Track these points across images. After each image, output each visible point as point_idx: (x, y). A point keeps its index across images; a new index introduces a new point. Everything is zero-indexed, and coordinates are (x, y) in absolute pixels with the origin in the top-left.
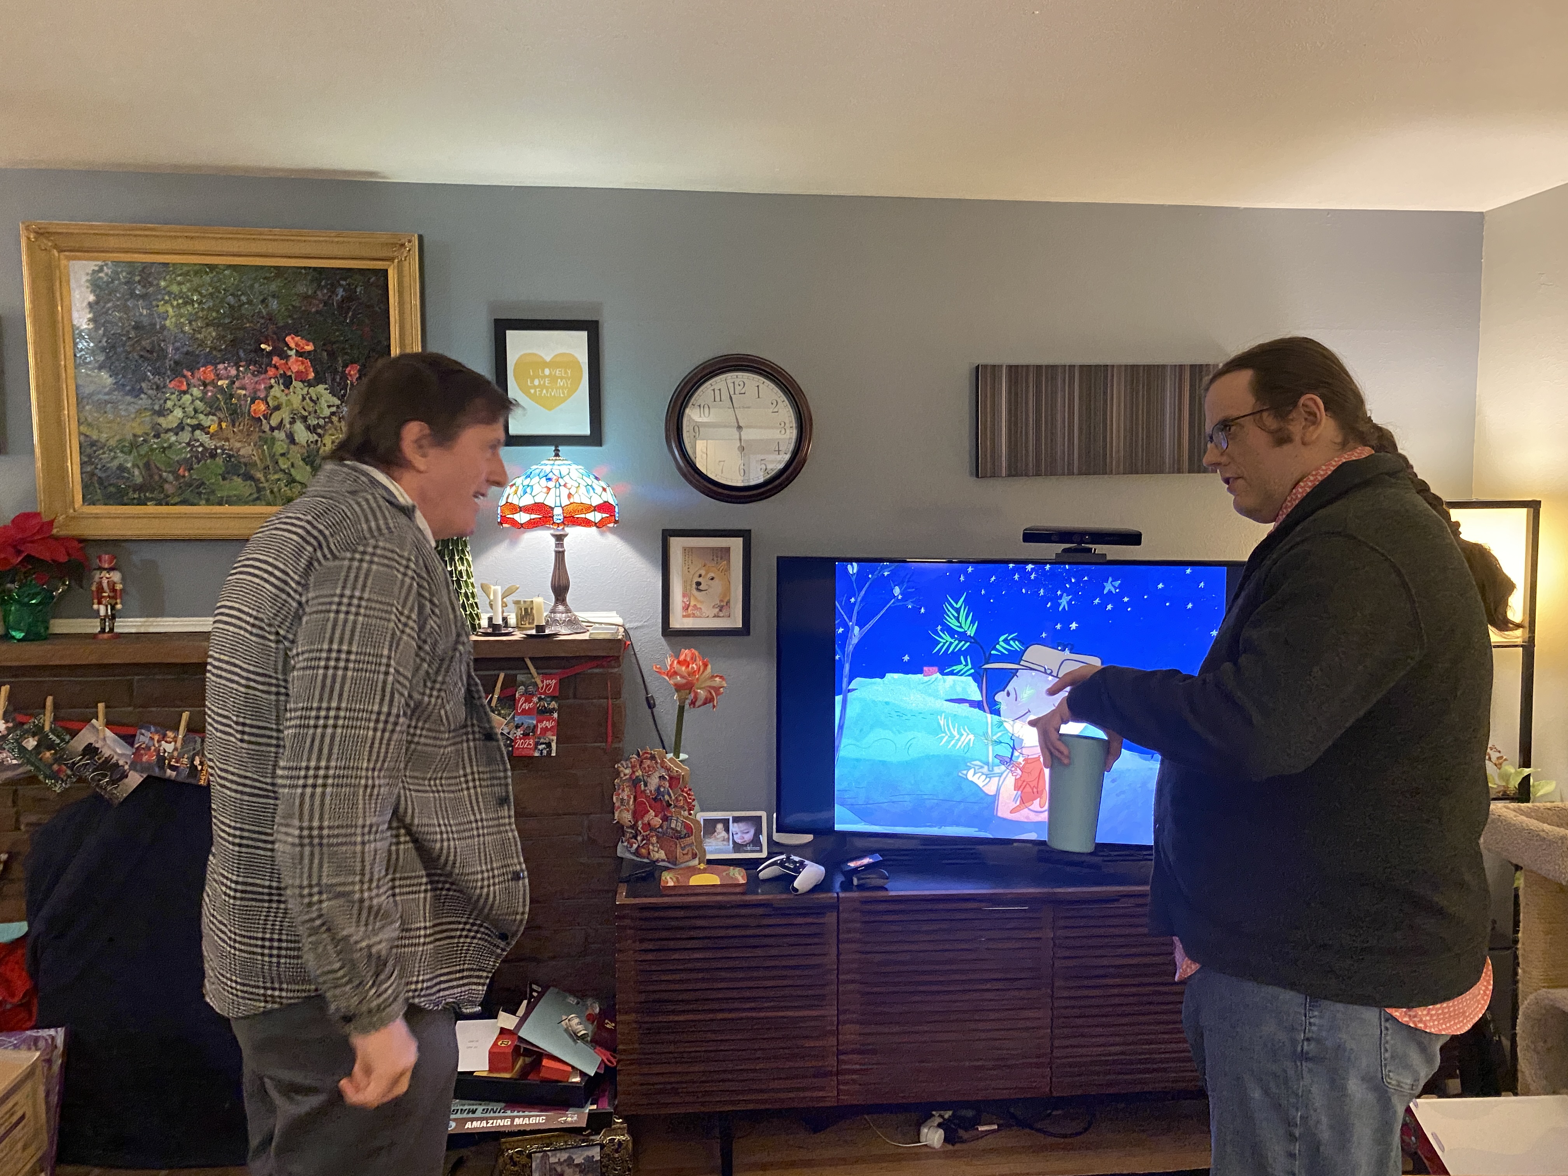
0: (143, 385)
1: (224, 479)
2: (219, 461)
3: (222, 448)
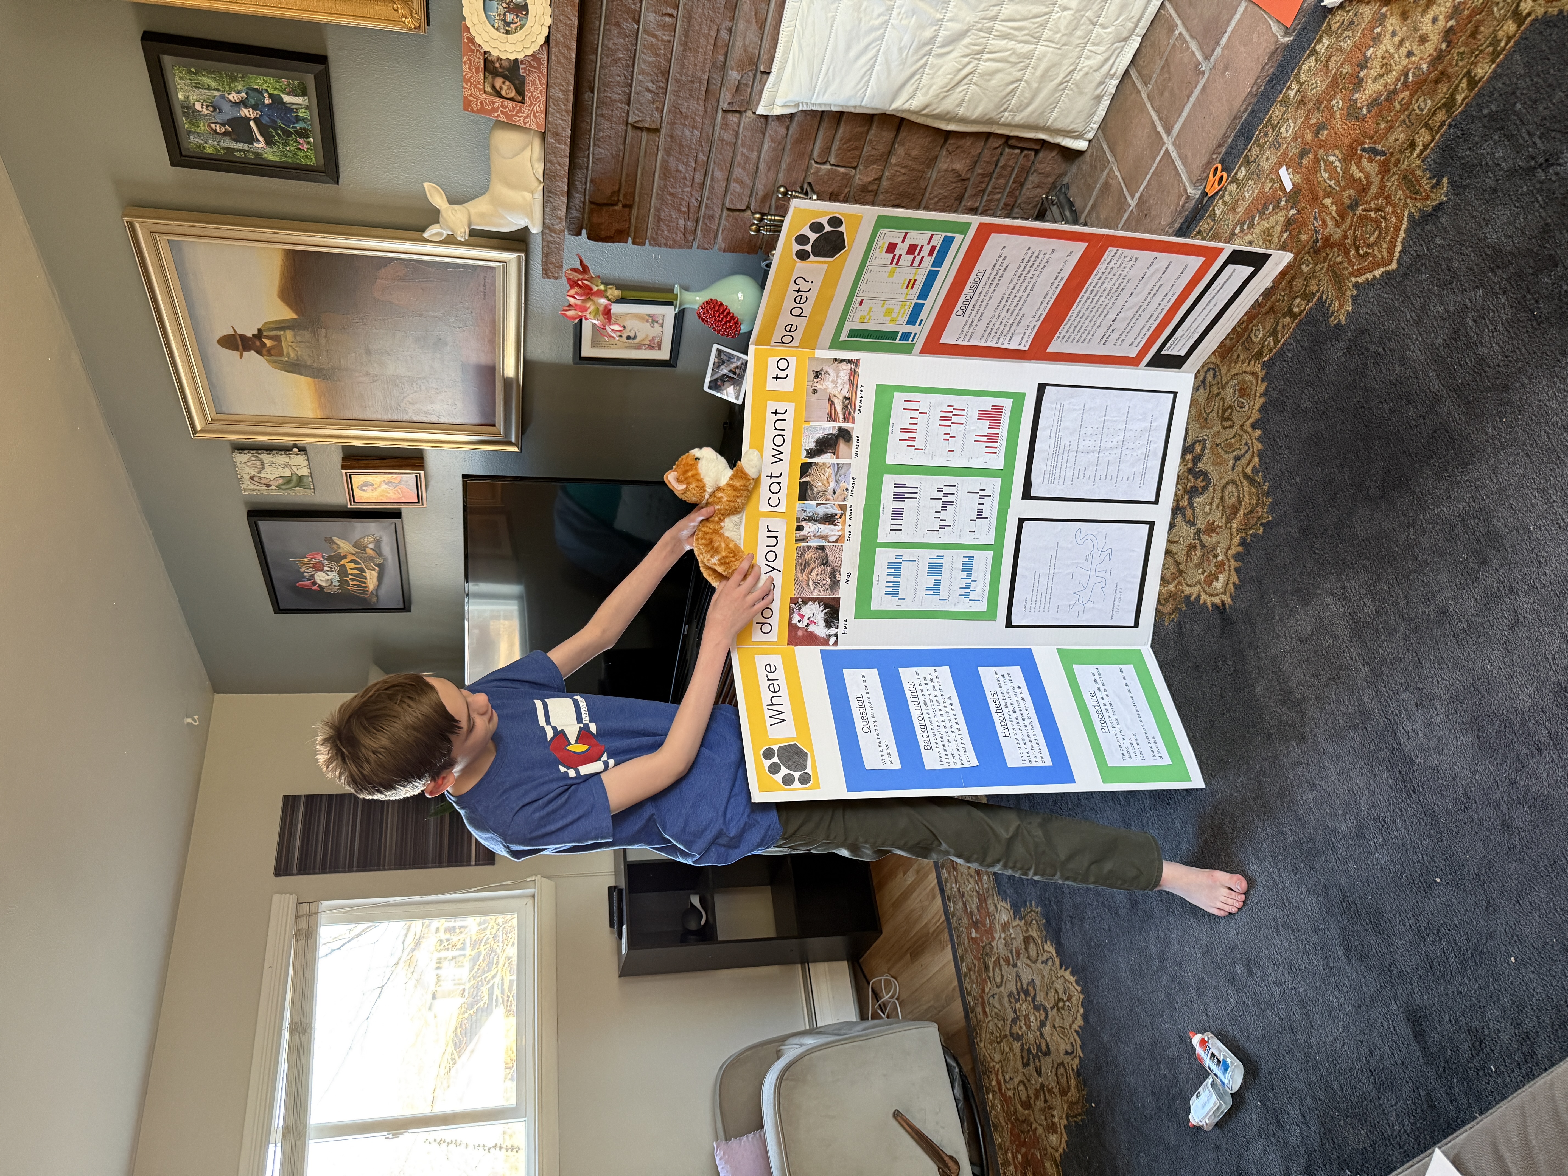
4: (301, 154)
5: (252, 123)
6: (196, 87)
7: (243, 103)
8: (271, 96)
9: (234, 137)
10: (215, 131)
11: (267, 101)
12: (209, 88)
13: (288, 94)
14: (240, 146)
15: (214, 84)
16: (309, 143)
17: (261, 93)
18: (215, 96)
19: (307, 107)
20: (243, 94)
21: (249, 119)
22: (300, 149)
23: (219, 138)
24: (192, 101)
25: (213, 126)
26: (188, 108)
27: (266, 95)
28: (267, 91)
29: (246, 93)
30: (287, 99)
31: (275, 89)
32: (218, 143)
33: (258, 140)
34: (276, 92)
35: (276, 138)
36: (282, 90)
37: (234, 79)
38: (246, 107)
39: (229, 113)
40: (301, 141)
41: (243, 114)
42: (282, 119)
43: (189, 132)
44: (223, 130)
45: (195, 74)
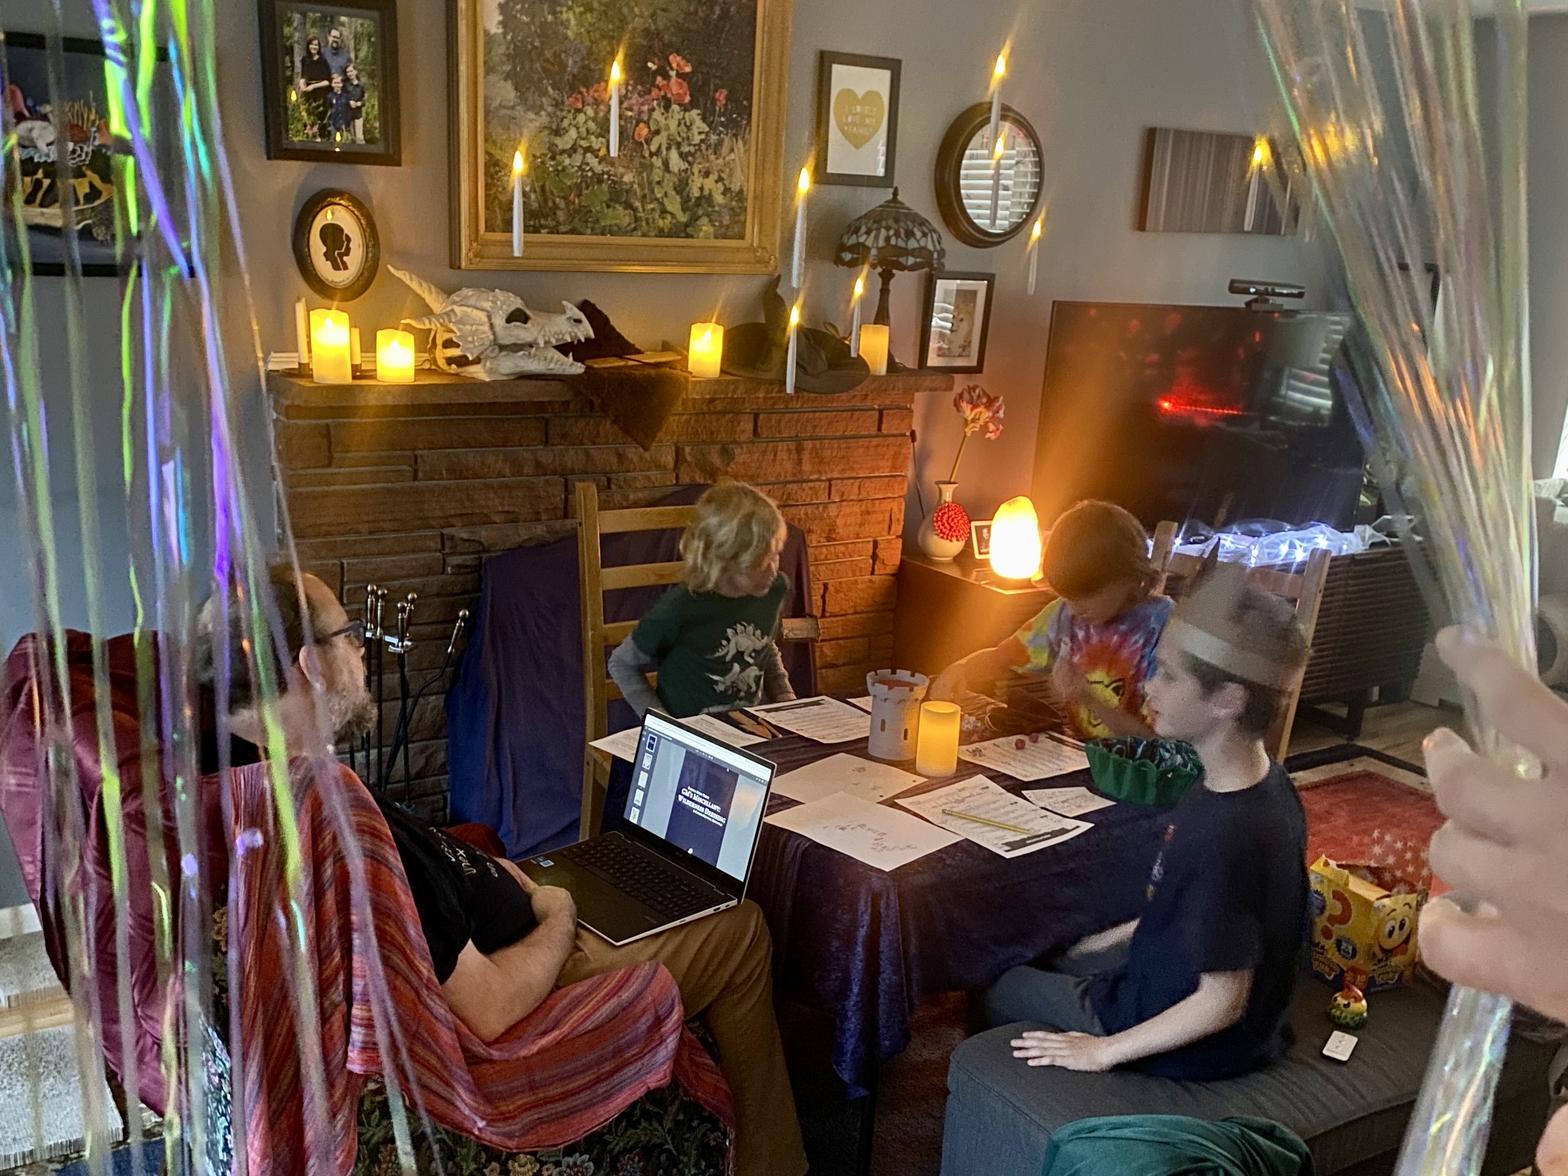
0: (544, 100)
1: (608, 207)
2: (605, 187)
3: (608, 173)
4: (300, 126)
5: (325, 83)
6: (355, 37)
7: (346, 80)
8: (359, 108)
9: (308, 60)
10: (310, 42)
11: (353, 104)
12: (357, 50)
13: (364, 126)
14: (298, 64)
15: (362, 55)
16: (314, 136)
17: (361, 98)
18: (348, 52)
19: (353, 141)
20: (356, 82)
21: (330, 80)
22: (305, 126)
23: (304, 43)
24: (341, 28)
25: (316, 42)
26: (332, 21)
27: (359, 104)
28: (363, 105)
29: (357, 85)
30: (359, 123)
31: (367, 114)
32: (297, 42)
33: (308, 84)
34: (364, 114)
35: (314, 104)
36: (366, 121)
37: (371, 76)
38: (343, 81)
39: (335, 63)
40: (315, 129)
41: (335, 76)
42: (337, 114)
43: (304, 15)
44: (313, 52)
45: (369, 40)
